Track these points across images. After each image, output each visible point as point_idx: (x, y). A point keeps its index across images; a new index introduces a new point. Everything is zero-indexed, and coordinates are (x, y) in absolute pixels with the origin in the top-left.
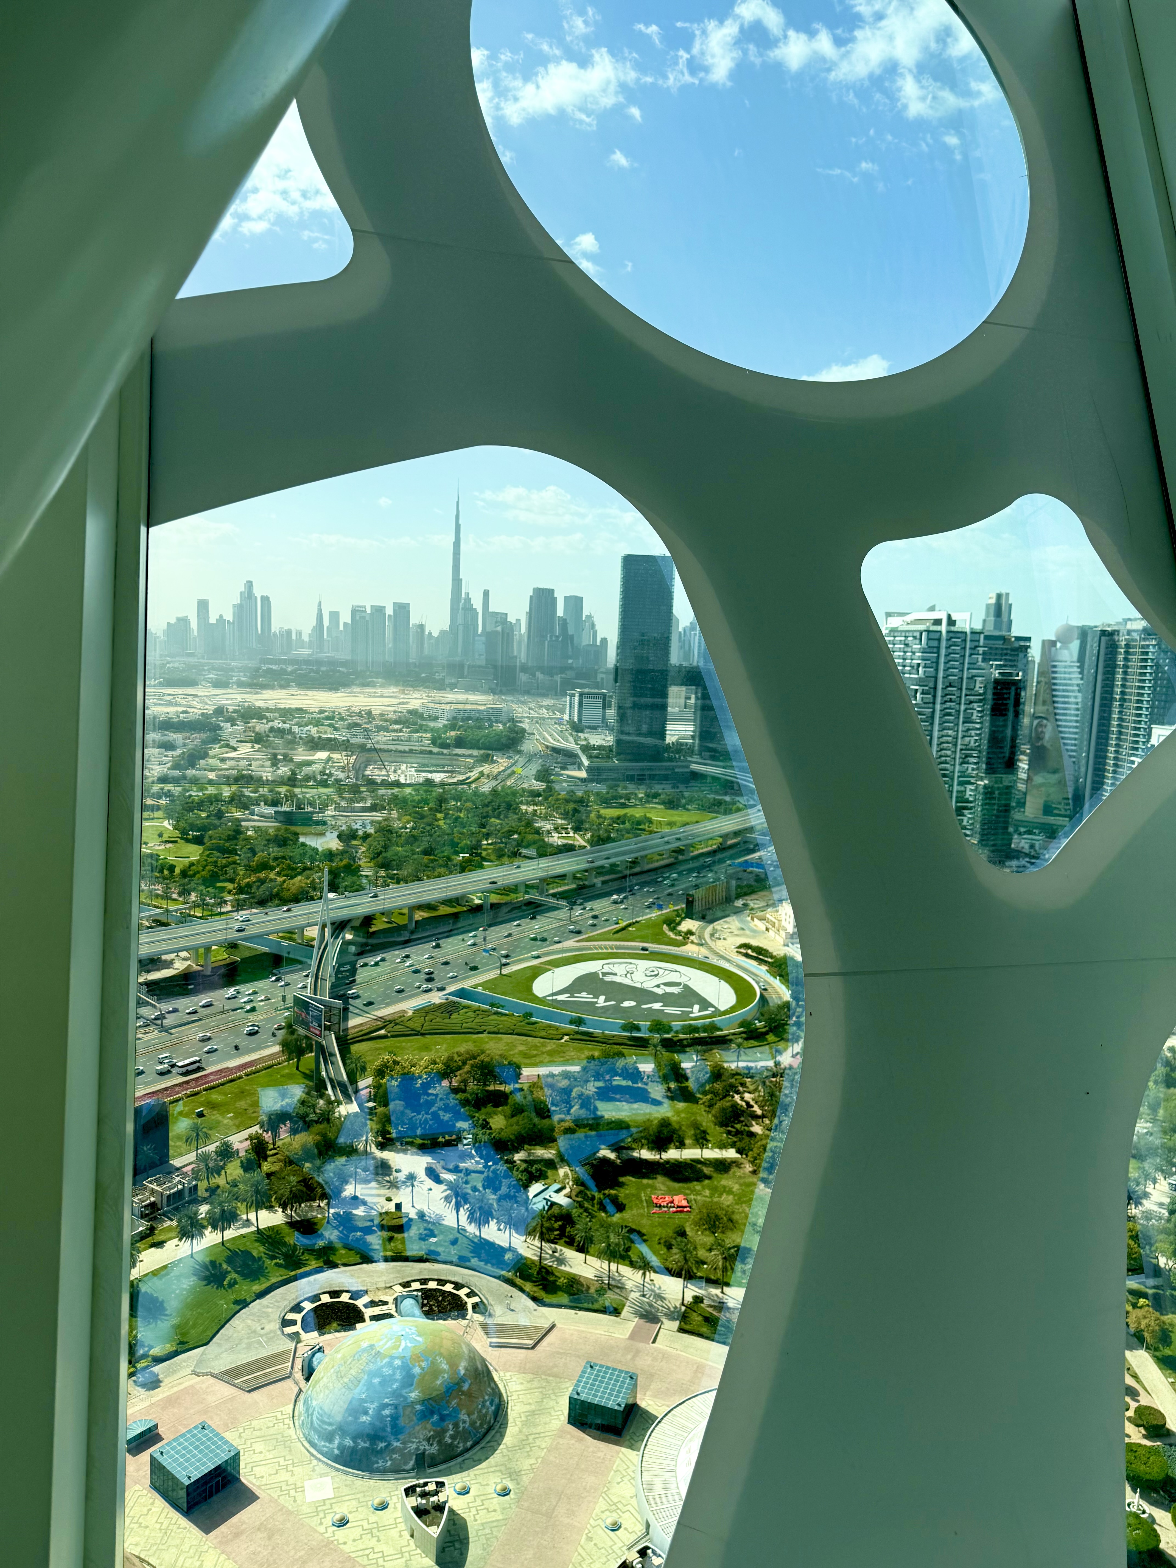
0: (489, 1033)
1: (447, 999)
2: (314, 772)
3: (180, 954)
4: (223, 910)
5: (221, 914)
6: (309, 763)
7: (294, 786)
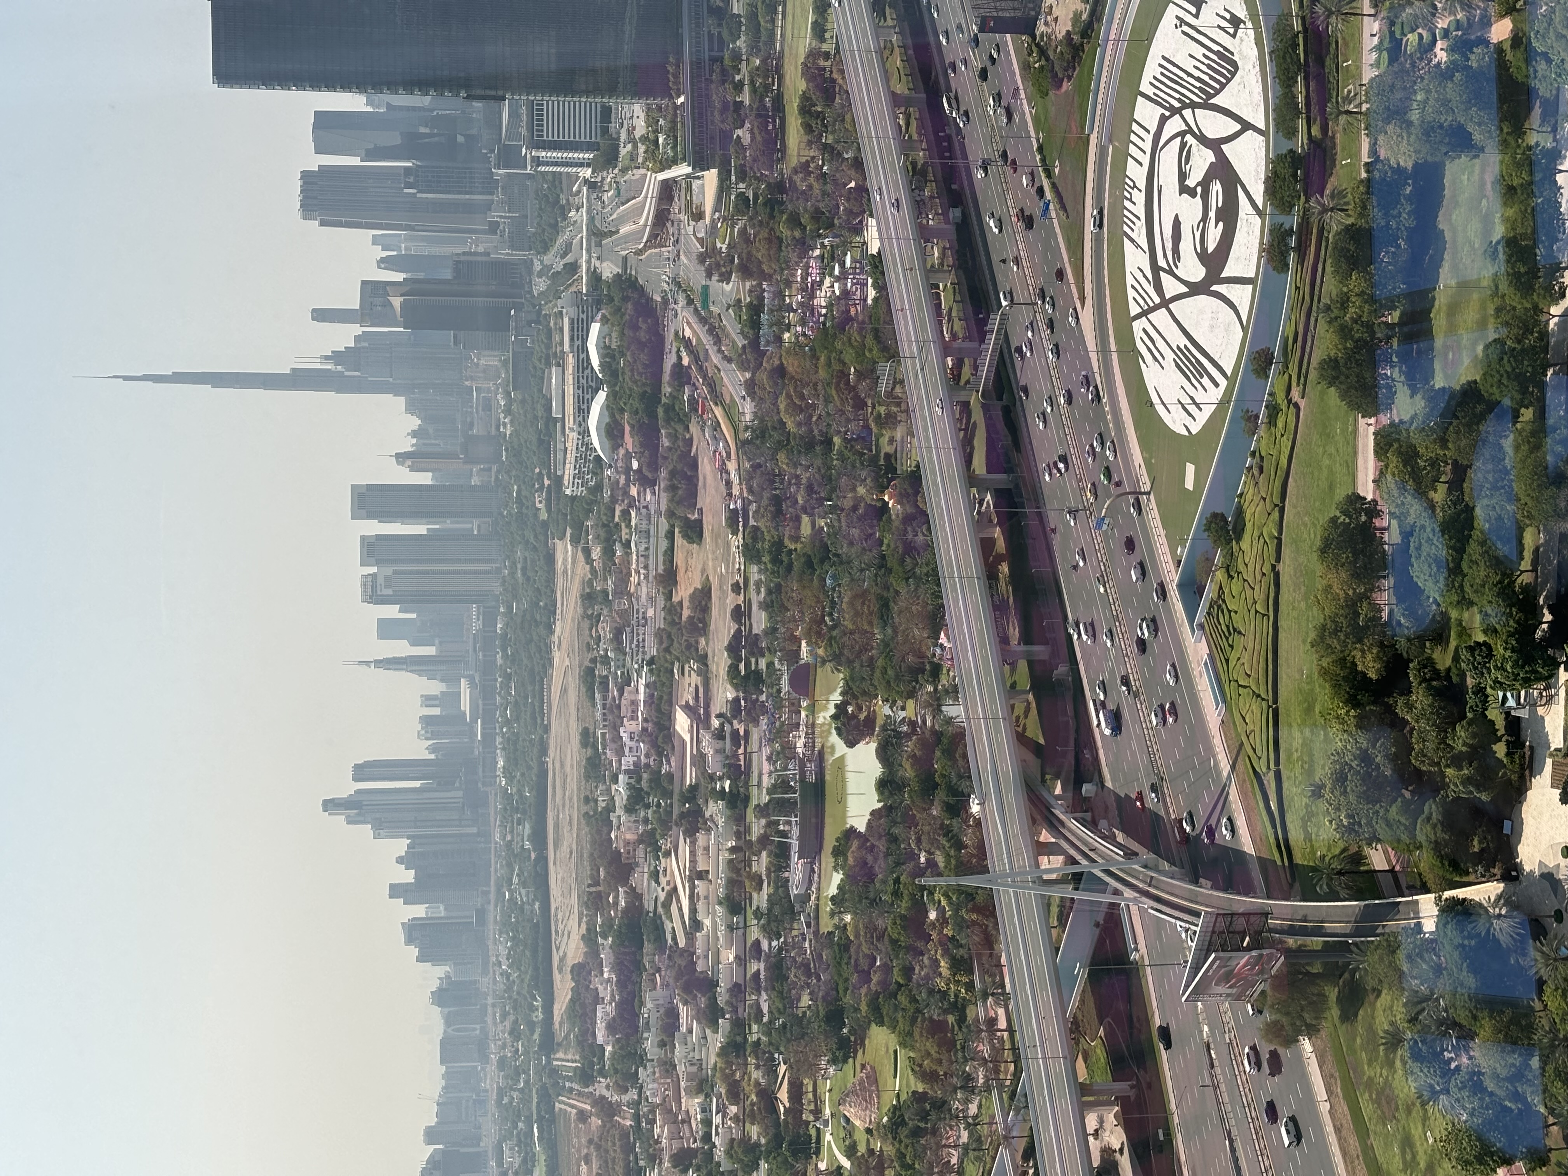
0: (1278, 559)
1: (1201, 626)
2: (717, 751)
3: (1090, 1129)
4: (1002, 1024)
5: (1010, 1029)
6: (700, 759)
7: (747, 799)
